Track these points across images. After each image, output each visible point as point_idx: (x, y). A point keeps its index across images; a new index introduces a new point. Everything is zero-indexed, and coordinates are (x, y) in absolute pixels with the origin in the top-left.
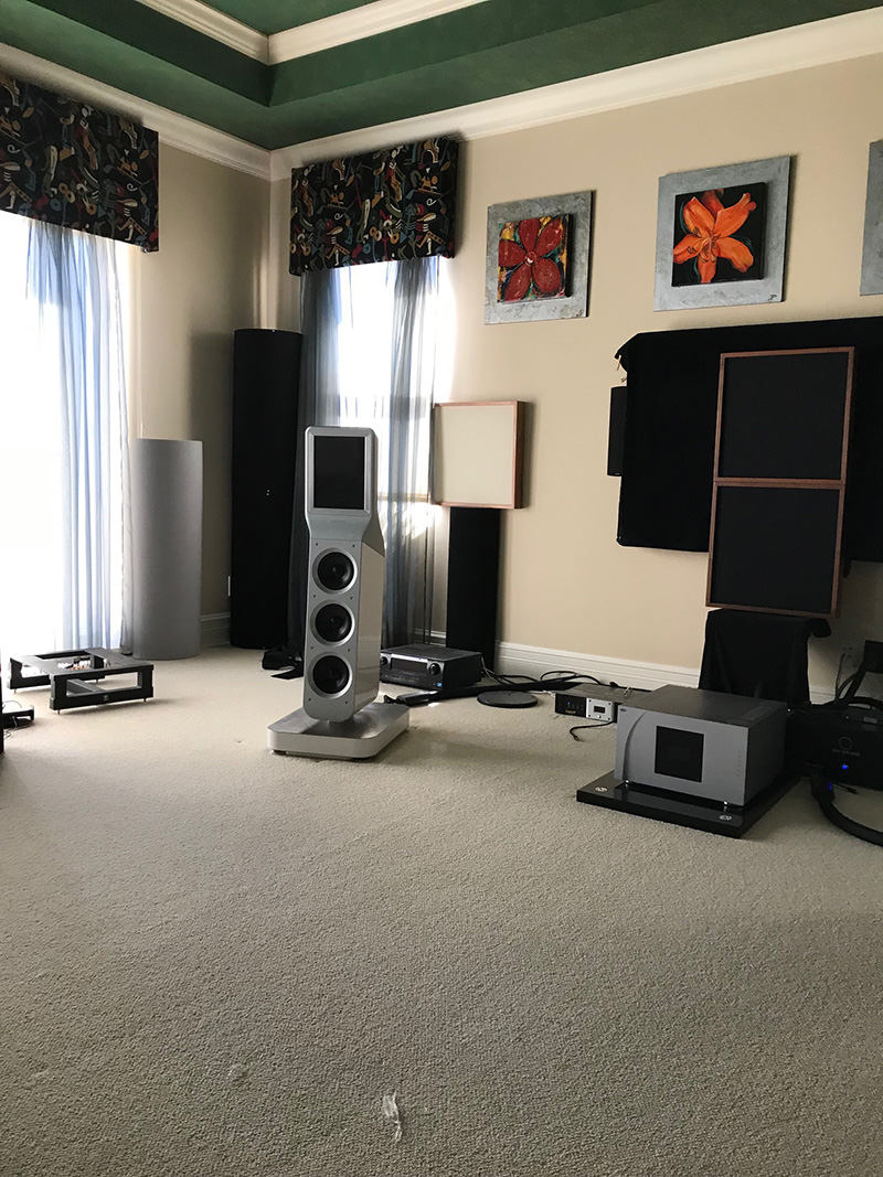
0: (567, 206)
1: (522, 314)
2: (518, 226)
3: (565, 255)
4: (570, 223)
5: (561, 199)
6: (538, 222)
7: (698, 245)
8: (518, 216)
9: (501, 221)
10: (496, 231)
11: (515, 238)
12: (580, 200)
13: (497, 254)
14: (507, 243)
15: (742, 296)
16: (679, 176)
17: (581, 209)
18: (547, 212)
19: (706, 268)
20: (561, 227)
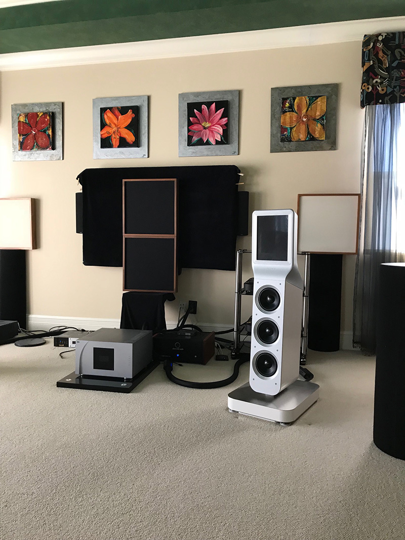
0: (51, 108)
1: (31, 157)
2: (27, 115)
3: (51, 131)
4: (53, 116)
5: (48, 104)
6: (36, 115)
7: (111, 130)
8: (27, 111)
9: (18, 112)
10: (16, 117)
11: (26, 121)
12: (56, 106)
13: (17, 128)
14: (22, 123)
15: (131, 154)
16: (102, 99)
17: (58, 110)
18: (41, 110)
19: (115, 141)
20: (48, 117)
